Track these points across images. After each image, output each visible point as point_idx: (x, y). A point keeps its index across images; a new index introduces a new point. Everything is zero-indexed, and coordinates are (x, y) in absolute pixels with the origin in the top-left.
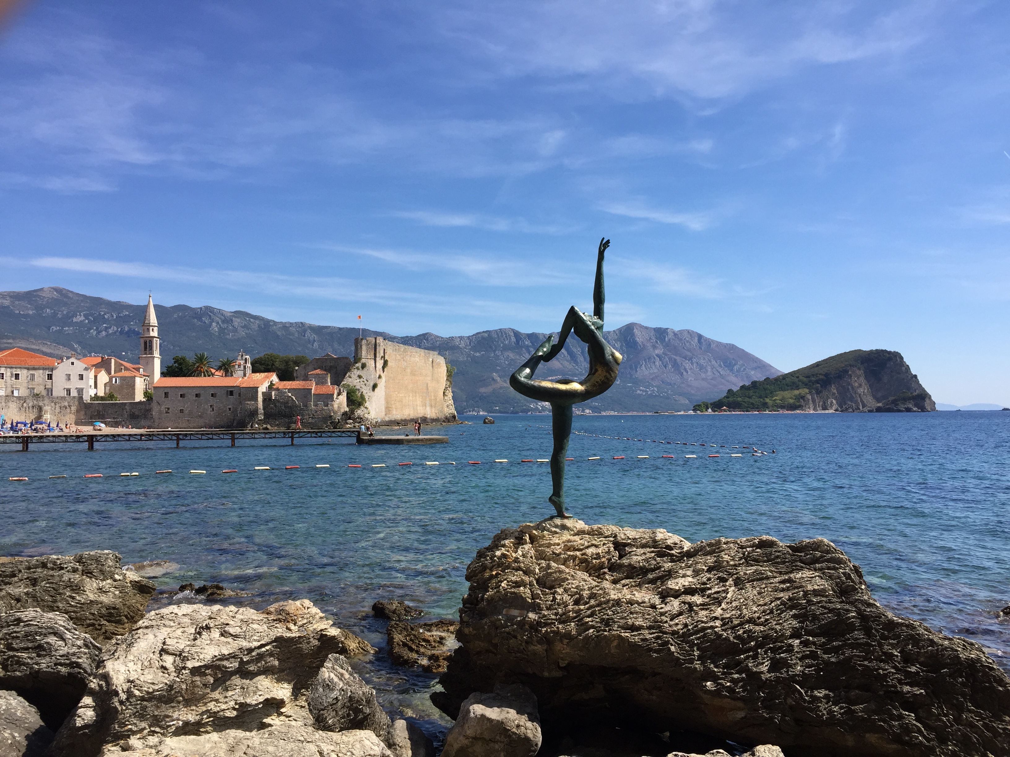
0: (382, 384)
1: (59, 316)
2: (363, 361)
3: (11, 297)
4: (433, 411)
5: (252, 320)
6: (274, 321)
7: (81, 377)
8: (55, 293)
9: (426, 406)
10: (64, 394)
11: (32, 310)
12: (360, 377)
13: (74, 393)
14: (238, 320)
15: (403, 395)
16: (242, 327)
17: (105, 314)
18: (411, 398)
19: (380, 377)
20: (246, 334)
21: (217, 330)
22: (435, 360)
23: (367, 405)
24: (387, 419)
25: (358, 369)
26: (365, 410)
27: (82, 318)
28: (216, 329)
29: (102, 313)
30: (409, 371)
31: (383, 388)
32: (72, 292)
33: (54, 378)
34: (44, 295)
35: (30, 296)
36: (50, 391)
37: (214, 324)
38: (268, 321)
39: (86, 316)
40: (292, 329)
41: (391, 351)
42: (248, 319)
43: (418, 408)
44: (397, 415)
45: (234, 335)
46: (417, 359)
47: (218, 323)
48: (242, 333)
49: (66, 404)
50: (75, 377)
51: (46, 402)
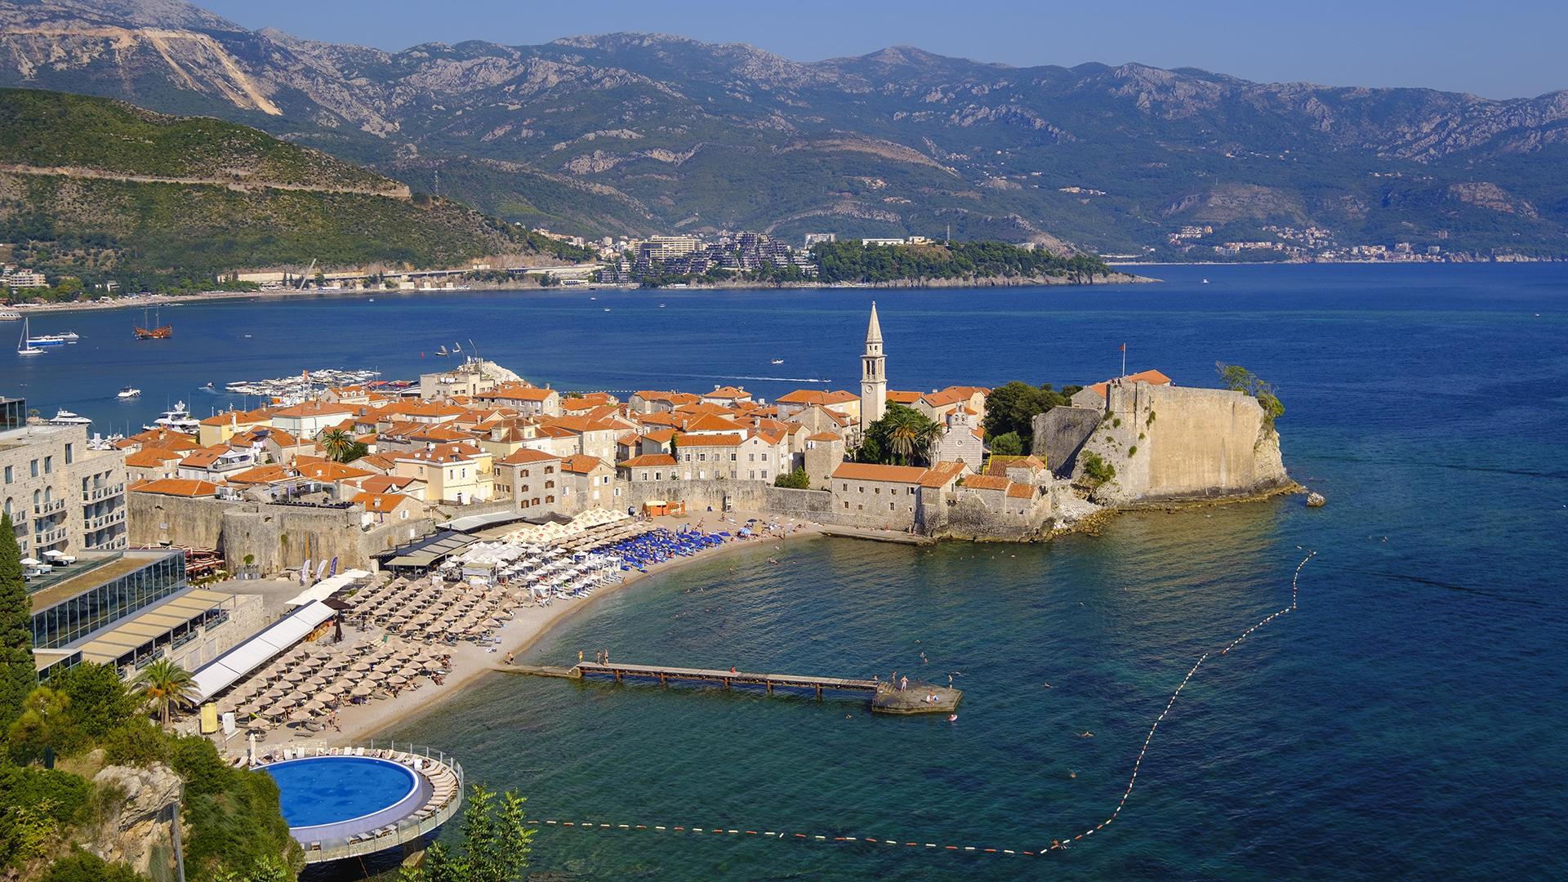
0: (1144, 447)
1: (907, 94)
2: (1116, 416)
3: (840, 67)
4: (1232, 477)
5: (1209, 84)
6: (1250, 83)
7: (764, 458)
8: (901, 56)
9: (1219, 471)
10: (747, 477)
11: (869, 87)
12: (1109, 439)
13: (758, 477)
14: (1186, 86)
15: (1180, 458)
16: (1190, 97)
17: (972, 87)
18: (1194, 462)
19: (1142, 436)
20: (1199, 109)
21: (1148, 106)
22: (1237, 404)
23: (1117, 479)
24: (1152, 493)
25: (1107, 427)
26: (1113, 488)
27: (940, 96)
28: (1147, 104)
29: (969, 86)
30: (1191, 423)
31: (1147, 451)
32: (924, 53)
33: (737, 458)
34: (885, 61)
35: (865, 64)
36: (733, 474)
37: (1143, 95)
38: (1239, 84)
39: (945, 92)
40: (1283, 96)
41: (1162, 399)
42: (1202, 82)
43: (1206, 475)
44: (1166, 487)
45: (1178, 112)
46: (1206, 405)
47: (1150, 93)
48: (1192, 108)
49: (749, 489)
50: (758, 458)
51: (730, 486)
